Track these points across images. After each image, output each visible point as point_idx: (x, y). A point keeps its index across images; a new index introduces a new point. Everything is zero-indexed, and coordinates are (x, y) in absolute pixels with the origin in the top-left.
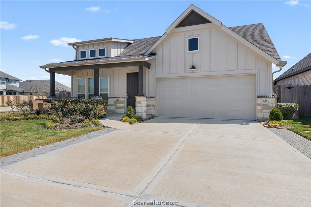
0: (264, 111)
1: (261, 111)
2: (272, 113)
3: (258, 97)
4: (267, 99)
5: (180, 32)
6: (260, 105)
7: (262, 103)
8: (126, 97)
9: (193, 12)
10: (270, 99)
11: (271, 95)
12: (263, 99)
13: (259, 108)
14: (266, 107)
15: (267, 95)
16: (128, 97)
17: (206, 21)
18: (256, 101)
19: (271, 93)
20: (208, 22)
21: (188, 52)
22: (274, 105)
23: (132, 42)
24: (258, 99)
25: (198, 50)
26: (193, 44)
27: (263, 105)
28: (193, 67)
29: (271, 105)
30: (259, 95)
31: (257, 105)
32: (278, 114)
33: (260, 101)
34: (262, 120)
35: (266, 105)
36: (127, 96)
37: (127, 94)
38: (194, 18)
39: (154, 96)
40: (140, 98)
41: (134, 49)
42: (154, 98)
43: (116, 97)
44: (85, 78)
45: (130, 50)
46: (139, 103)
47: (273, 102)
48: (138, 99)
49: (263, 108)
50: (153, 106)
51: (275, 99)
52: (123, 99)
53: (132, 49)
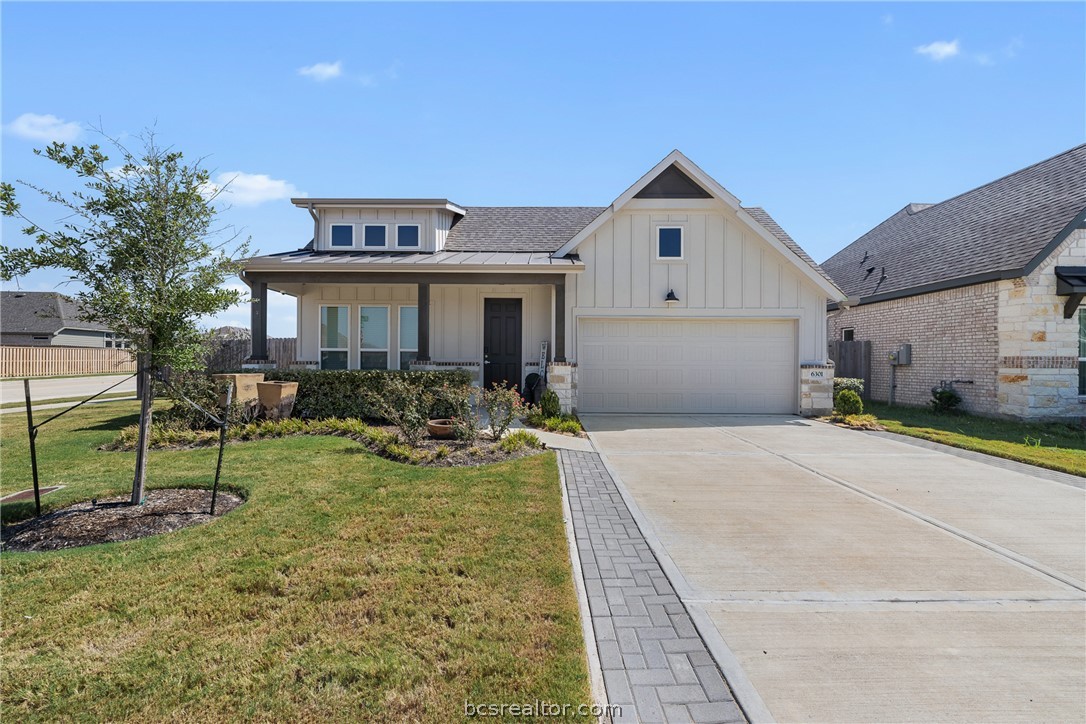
0: (813, 394)
1: (808, 396)
3: (802, 367)
4: (818, 370)
5: (641, 210)
6: (807, 382)
7: (811, 378)
8: (482, 362)
9: (673, 172)
10: (824, 371)
11: (825, 363)
12: (812, 370)
13: (805, 388)
14: (817, 387)
15: (818, 362)
16: (487, 362)
17: (702, 194)
18: (797, 375)
19: (825, 360)
20: (706, 195)
21: (659, 258)
22: (831, 382)
23: (463, 212)
24: (804, 370)
25: (682, 258)
26: (670, 243)
27: (813, 382)
28: (671, 296)
29: (826, 382)
30: (804, 363)
31: (801, 382)
33: (806, 374)
34: (810, 414)
35: (817, 382)
36: (485, 359)
37: (485, 353)
38: (674, 183)
39: (574, 361)
40: (563, 367)
41: (481, 235)
42: (575, 365)
43: (455, 361)
44: (349, 307)
45: (468, 236)
46: (561, 379)
47: (828, 376)
48: (557, 369)
49: (813, 390)
50: (574, 386)
51: (832, 371)
52: (475, 368)
53: (473, 234)
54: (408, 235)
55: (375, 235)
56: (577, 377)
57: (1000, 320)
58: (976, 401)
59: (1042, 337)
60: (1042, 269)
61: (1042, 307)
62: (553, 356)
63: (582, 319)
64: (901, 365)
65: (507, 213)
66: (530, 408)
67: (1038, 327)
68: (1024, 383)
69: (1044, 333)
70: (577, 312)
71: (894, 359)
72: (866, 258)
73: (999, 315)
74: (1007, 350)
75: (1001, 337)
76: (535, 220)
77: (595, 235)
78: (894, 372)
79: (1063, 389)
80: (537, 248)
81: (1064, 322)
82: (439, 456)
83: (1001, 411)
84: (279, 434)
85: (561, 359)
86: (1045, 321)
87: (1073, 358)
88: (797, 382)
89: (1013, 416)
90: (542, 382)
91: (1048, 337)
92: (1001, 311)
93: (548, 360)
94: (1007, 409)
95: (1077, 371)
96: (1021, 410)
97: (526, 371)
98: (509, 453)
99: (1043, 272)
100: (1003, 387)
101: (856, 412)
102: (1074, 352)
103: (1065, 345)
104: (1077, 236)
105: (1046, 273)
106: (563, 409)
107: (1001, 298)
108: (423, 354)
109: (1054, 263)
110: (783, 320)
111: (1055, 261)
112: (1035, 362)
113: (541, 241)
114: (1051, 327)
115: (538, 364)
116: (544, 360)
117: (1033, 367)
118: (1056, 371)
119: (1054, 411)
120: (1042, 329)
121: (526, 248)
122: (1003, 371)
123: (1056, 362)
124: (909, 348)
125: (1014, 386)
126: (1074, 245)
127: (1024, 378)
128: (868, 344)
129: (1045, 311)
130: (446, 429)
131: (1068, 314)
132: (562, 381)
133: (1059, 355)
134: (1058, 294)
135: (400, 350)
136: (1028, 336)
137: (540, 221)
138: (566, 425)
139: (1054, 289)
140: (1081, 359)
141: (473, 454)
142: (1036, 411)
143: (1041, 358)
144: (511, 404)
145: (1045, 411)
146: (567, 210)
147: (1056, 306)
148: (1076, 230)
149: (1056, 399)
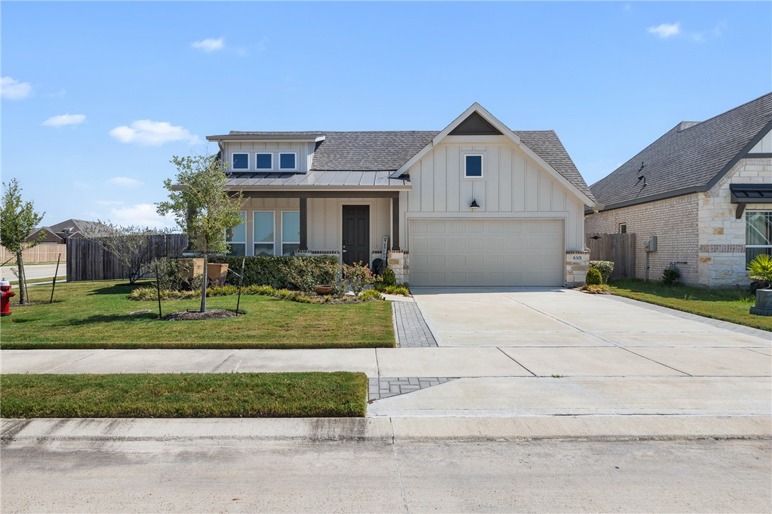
0: (574, 272)
1: (571, 273)
2: (589, 275)
3: (567, 253)
4: (579, 255)
5: (454, 143)
6: (570, 263)
7: (573, 261)
8: (341, 250)
9: (475, 117)
10: (582, 256)
11: (583, 250)
12: (573, 255)
13: (569, 268)
14: (577, 267)
15: (578, 249)
16: (344, 251)
17: (495, 132)
18: (564, 258)
19: (583, 247)
20: (498, 133)
21: (466, 177)
22: (587, 263)
23: (324, 138)
24: (568, 255)
25: (482, 177)
26: (474, 166)
27: (574, 263)
28: (474, 204)
29: (583, 264)
30: (568, 250)
31: (566, 264)
32: (598, 276)
33: (569, 258)
34: (572, 286)
35: (578, 263)
36: (343, 249)
37: (343, 245)
38: (476, 124)
39: (406, 250)
40: (398, 254)
41: (338, 156)
42: (406, 253)
43: (321, 250)
44: (246, 212)
45: (329, 157)
46: (397, 262)
47: (585, 259)
48: (395, 255)
49: (574, 269)
50: (406, 267)
51: (588, 256)
52: (337, 255)
53: (332, 156)
54: (288, 160)
55: (264, 160)
56: (408, 261)
57: (699, 220)
58: (689, 277)
59: (721, 232)
60: (721, 186)
61: (721, 211)
62: (392, 246)
63: (411, 221)
64: (652, 252)
65: (357, 136)
66: (376, 277)
67: (718, 224)
68: (709, 262)
69: (722, 229)
70: (409, 215)
71: (647, 247)
72: (643, 167)
73: (699, 217)
74: (703, 240)
75: (700, 232)
76: (378, 143)
77: (421, 161)
78: (648, 257)
79: (735, 266)
80: (380, 167)
81: (735, 222)
82: (327, 300)
83: (699, 282)
84: (225, 294)
85: (396, 248)
86: (723, 221)
87: (742, 246)
88: (564, 263)
89: (705, 285)
90: (384, 265)
91: (725, 231)
92: (699, 213)
93: (388, 249)
94: (703, 280)
95: (744, 254)
96: (709, 280)
97: (373, 257)
98: (364, 300)
99: (722, 188)
100: (701, 266)
101: (597, 283)
102: (743, 241)
103: (737, 237)
104: (744, 163)
105: (723, 187)
106: (397, 281)
107: (699, 205)
108: (303, 246)
109: (729, 182)
110: (555, 220)
111: (730, 180)
112: (716, 248)
113: (383, 161)
114: (727, 224)
115: (381, 252)
116: (386, 250)
117: (715, 251)
118: (730, 254)
119: (730, 281)
120: (721, 226)
121: (372, 167)
122: (701, 254)
123: (730, 248)
124: (655, 238)
125: (705, 264)
126: (742, 169)
127: (709, 259)
128: (634, 236)
129: (723, 214)
130: (327, 289)
131: (739, 216)
132: (398, 263)
133: (732, 243)
134: (732, 203)
135: (282, 243)
136: (711, 231)
137: (383, 144)
138: (398, 290)
139: (729, 199)
140: (747, 246)
141: (345, 300)
142: (717, 282)
143: (720, 246)
144: (365, 275)
145: (723, 282)
146: (403, 134)
147: (730, 211)
148: (741, 160)
149: (730, 273)
